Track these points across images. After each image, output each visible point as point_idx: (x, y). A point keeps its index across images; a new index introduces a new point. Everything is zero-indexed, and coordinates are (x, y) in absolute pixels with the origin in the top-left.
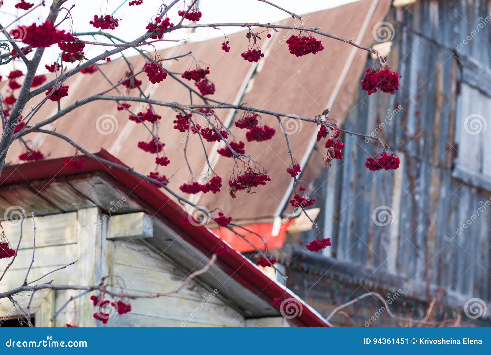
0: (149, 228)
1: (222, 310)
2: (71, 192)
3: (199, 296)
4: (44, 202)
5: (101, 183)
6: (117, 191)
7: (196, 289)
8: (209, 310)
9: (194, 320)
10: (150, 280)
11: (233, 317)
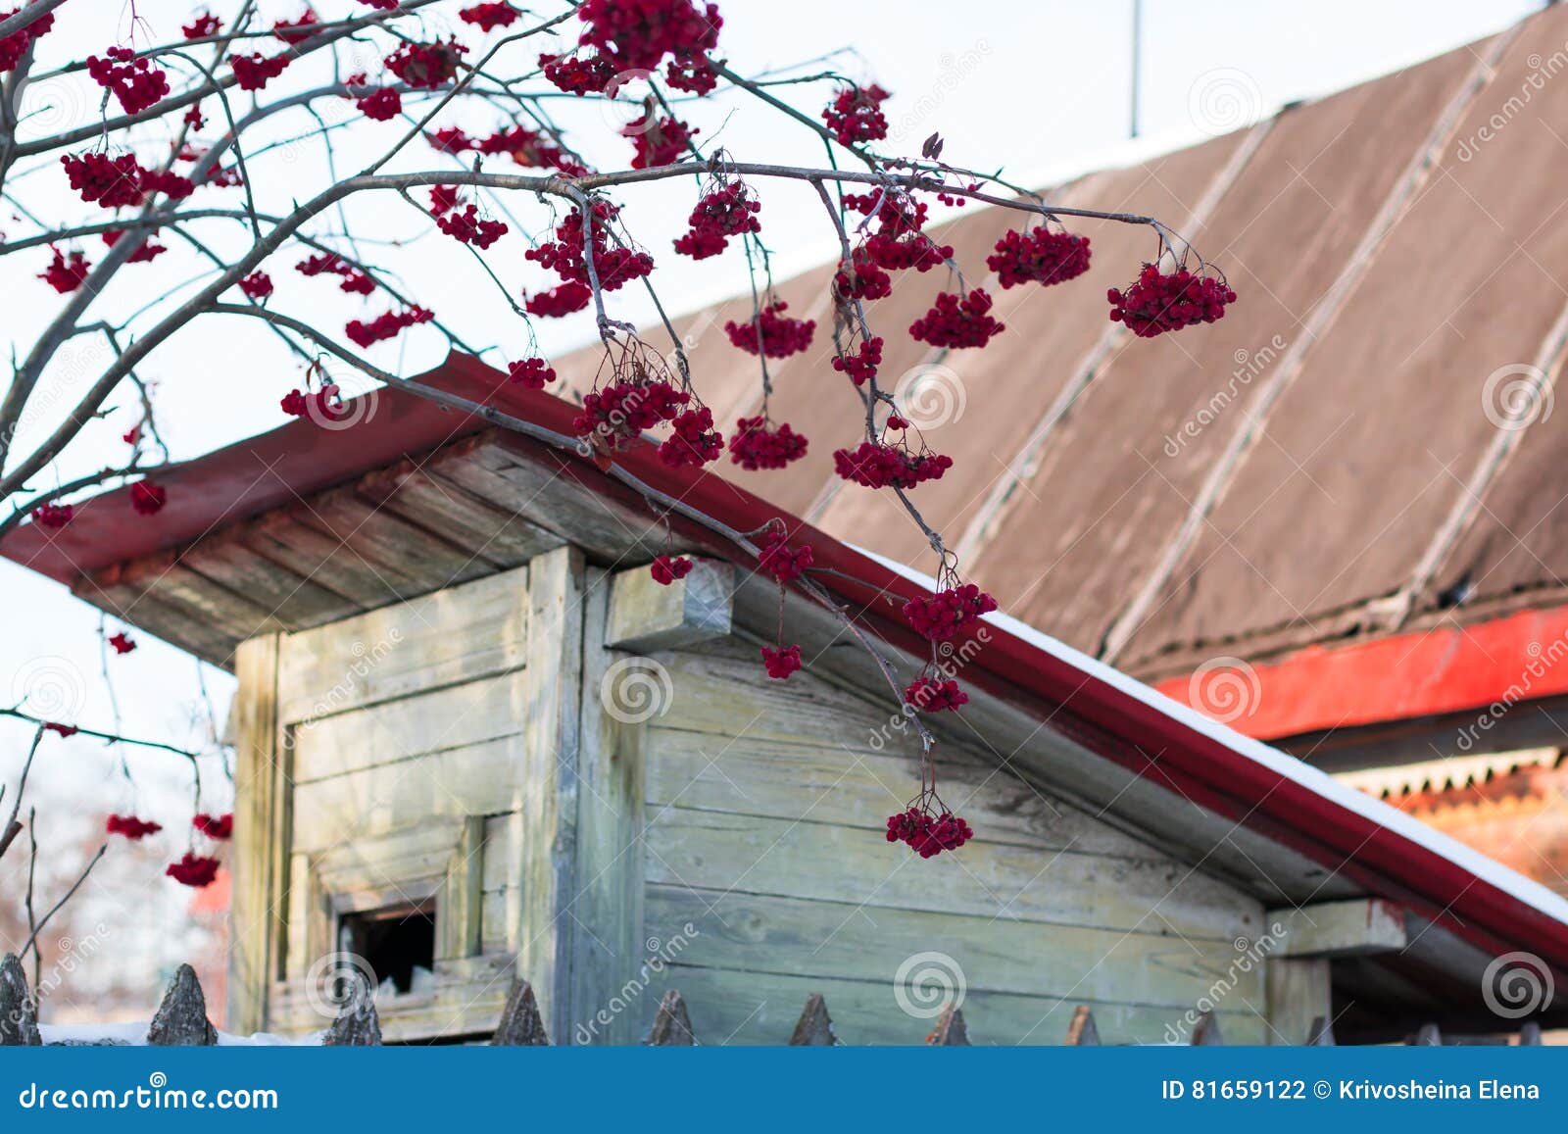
0: (711, 606)
1: (1155, 879)
2: (468, 502)
3: (1041, 830)
4: (430, 540)
5: (514, 465)
6: (574, 487)
7: (1028, 807)
8: (1091, 878)
9: (1020, 915)
10: (814, 778)
11: (1210, 904)
